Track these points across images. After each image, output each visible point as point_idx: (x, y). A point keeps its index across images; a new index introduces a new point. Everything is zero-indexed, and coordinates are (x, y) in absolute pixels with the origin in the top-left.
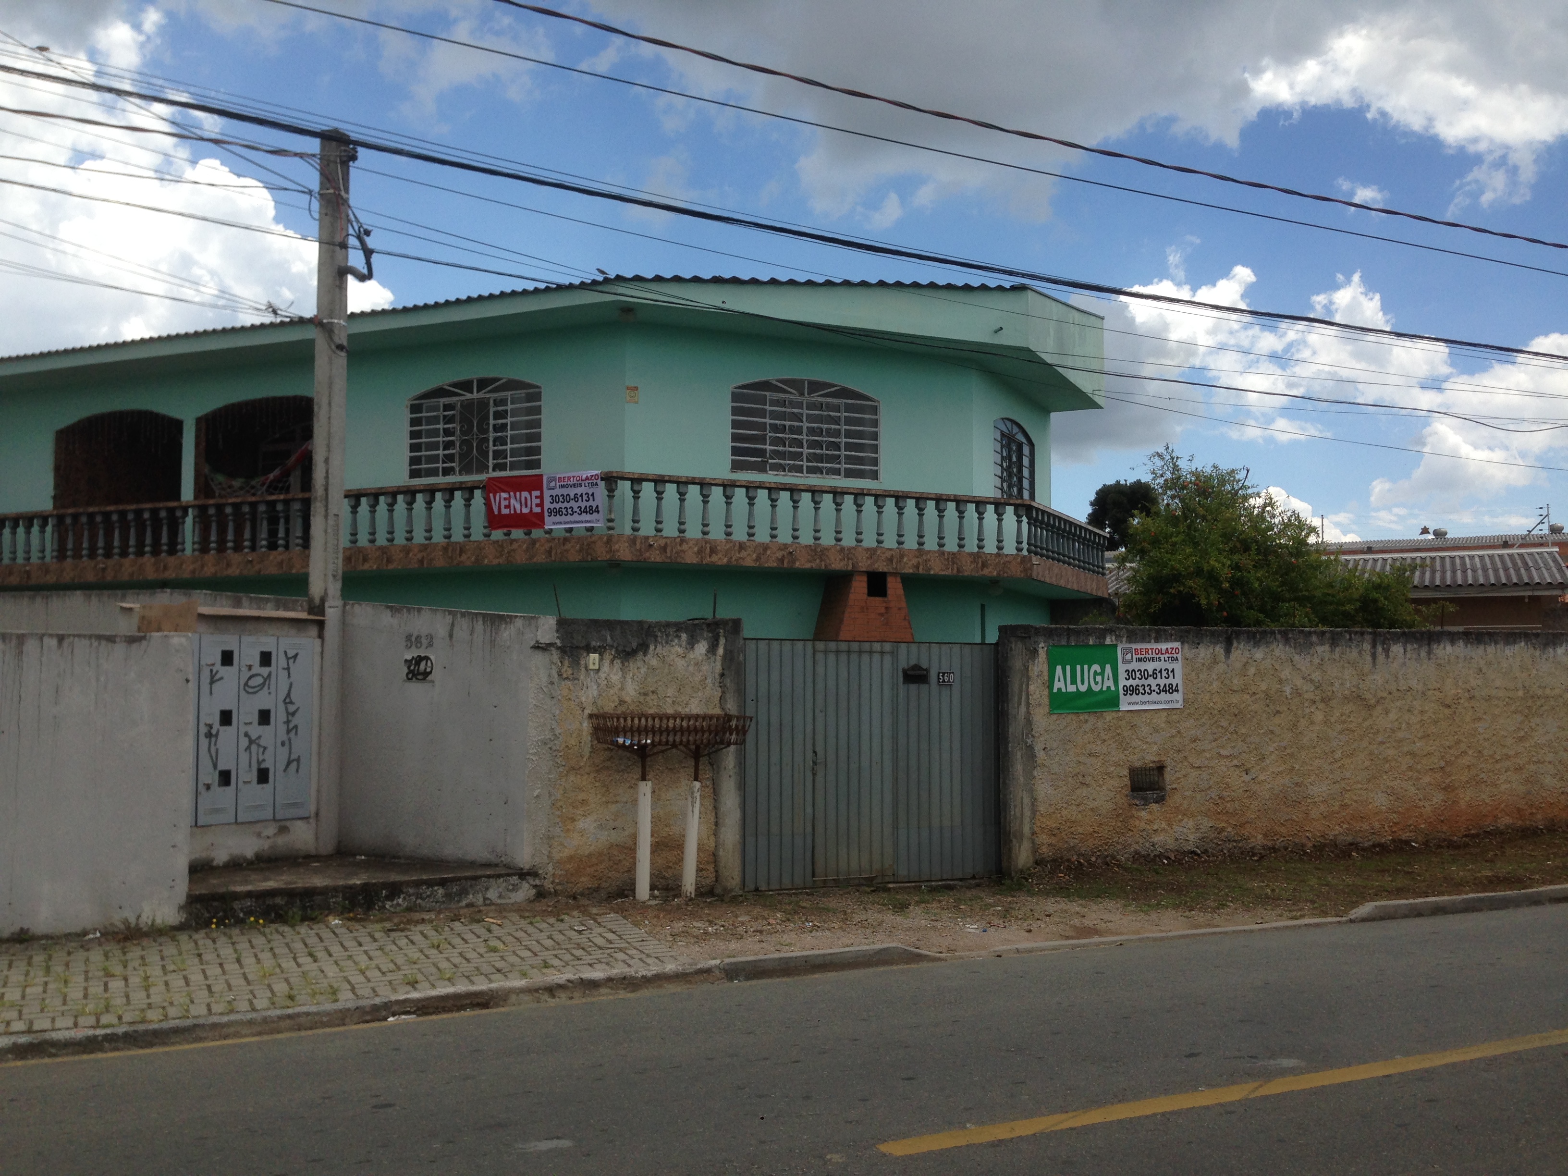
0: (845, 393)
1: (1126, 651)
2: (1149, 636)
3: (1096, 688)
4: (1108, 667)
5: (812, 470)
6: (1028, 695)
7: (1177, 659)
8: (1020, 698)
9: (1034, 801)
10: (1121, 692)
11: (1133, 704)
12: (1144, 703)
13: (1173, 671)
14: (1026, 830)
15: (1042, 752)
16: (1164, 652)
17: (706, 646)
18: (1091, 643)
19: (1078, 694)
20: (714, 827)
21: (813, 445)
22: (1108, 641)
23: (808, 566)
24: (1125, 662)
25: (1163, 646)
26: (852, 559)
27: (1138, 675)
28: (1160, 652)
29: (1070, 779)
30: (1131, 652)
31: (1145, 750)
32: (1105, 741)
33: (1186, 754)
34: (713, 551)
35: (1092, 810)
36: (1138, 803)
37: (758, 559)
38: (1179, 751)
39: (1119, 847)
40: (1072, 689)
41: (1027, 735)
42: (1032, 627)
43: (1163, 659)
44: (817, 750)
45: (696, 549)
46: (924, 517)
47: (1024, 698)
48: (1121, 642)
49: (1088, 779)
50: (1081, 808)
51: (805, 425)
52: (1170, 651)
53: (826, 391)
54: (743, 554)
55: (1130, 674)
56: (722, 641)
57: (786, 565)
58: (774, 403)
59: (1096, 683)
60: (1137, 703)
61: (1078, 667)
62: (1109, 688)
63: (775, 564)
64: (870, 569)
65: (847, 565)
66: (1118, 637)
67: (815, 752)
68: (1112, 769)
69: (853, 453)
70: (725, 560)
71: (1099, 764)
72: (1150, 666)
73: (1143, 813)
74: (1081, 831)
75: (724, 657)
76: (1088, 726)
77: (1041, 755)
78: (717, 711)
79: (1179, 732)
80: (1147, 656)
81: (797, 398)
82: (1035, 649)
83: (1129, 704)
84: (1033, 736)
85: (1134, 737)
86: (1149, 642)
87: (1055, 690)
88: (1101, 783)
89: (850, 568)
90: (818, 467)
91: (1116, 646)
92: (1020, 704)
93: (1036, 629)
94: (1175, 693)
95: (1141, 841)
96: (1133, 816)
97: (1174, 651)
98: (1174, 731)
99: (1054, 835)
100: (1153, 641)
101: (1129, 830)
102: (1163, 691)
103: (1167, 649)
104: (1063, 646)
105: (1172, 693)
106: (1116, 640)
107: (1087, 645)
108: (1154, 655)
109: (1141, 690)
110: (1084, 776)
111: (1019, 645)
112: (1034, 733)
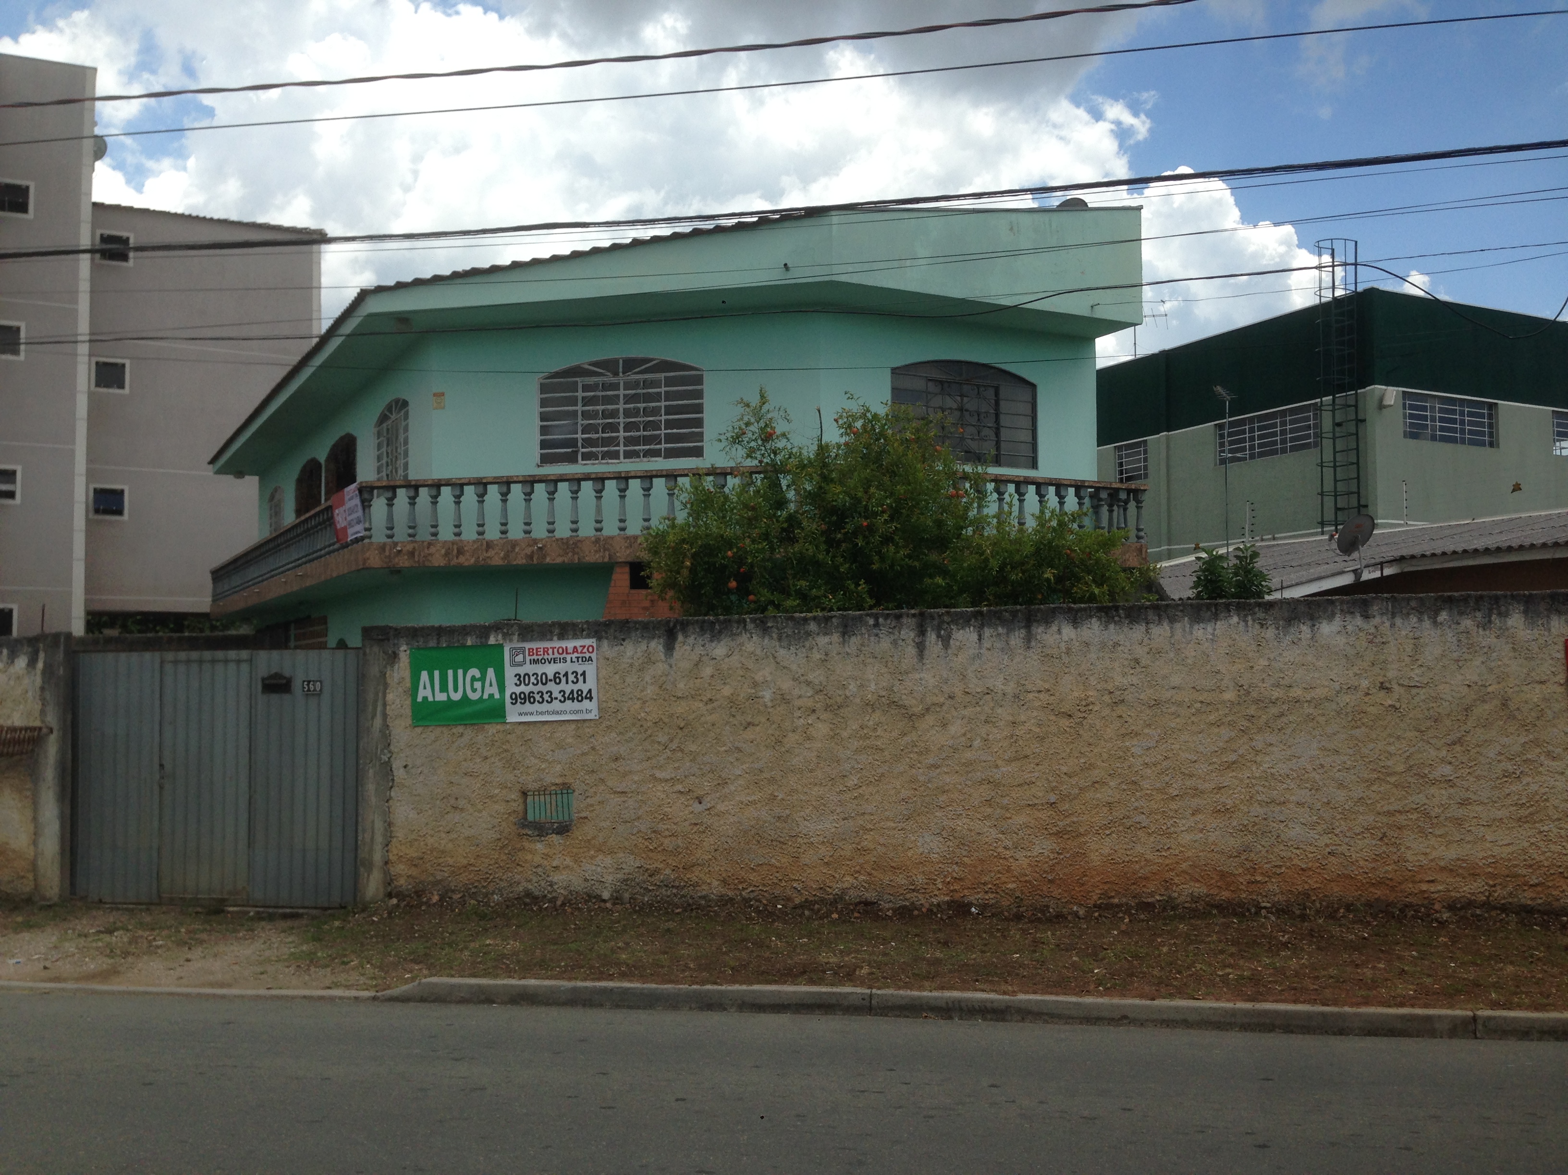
0: (666, 366)
1: (515, 652)
2: (551, 632)
3: (474, 696)
4: (491, 672)
5: (628, 455)
6: (385, 705)
7: (590, 659)
8: (375, 709)
9: (389, 825)
10: (508, 700)
11: (526, 714)
12: (541, 713)
13: (584, 674)
14: (377, 857)
15: (402, 770)
16: (570, 650)
17: (27, 661)
18: (469, 643)
19: (450, 704)
20: (33, 837)
21: (628, 427)
22: (492, 641)
23: (559, 560)
24: (514, 664)
25: (570, 644)
27: (533, 679)
28: (566, 651)
29: (438, 802)
30: (524, 653)
31: (544, 770)
32: (486, 758)
33: (602, 776)
34: (460, 552)
35: (468, 838)
36: (530, 833)
37: (506, 557)
38: (593, 771)
40: (441, 697)
41: (382, 750)
42: (391, 628)
43: (569, 659)
44: (164, 763)
45: (443, 551)
47: (379, 709)
48: (511, 641)
49: (462, 803)
50: (453, 836)
51: (621, 406)
52: (580, 650)
53: (643, 367)
54: (491, 553)
55: (521, 679)
56: (42, 655)
57: (535, 562)
58: (586, 388)
59: (474, 690)
60: (532, 714)
61: (450, 673)
62: (491, 696)
63: (524, 561)
64: (630, 559)
65: (603, 557)
66: (505, 636)
67: (162, 766)
68: (496, 791)
69: (675, 431)
70: (473, 561)
71: (478, 785)
72: (550, 670)
73: (539, 846)
74: (451, 861)
75: (44, 672)
76: (465, 739)
77: (399, 773)
78: (37, 724)
79: (593, 748)
80: (546, 657)
81: (614, 380)
82: (394, 653)
83: (520, 714)
84: (390, 752)
85: (528, 754)
86: (551, 640)
87: (419, 699)
88: (480, 807)
89: (606, 560)
91: (501, 646)
92: (374, 716)
93: (396, 629)
94: (586, 702)
95: (535, 879)
96: (523, 849)
97: (585, 650)
98: (586, 748)
99: (415, 865)
100: (555, 638)
101: (518, 865)
102: (569, 699)
103: (575, 647)
104: (433, 648)
105: (582, 700)
106: (504, 639)
107: (464, 646)
108: (556, 655)
109: (538, 697)
110: (457, 799)
111: (376, 649)
112: (392, 747)
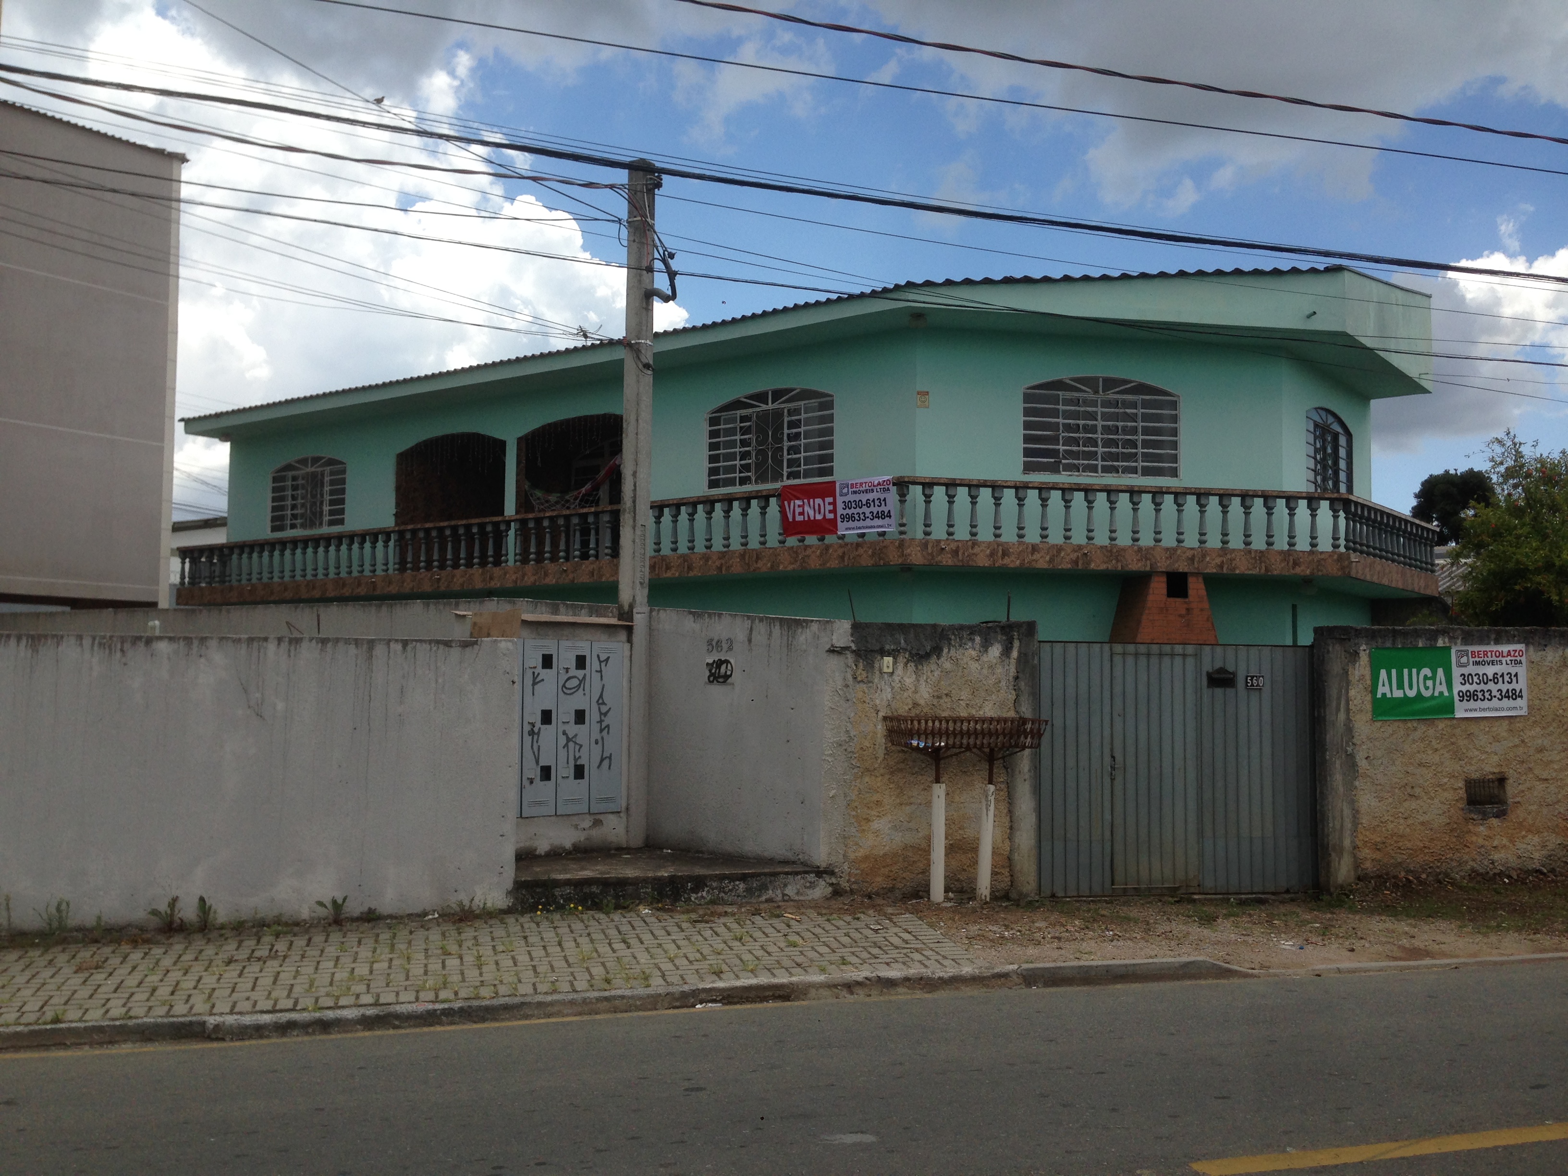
0: (1142, 389)
2: (1488, 637)
3: (1427, 694)
4: (1440, 671)
5: (1106, 470)
6: (1347, 700)
7: (1521, 662)
8: (1339, 704)
9: (1356, 813)
10: (1456, 698)
11: (1471, 710)
12: (1484, 710)
13: (1516, 675)
14: (1347, 843)
15: (1364, 761)
16: (1505, 654)
17: (1000, 649)
18: (1420, 645)
19: (1406, 700)
20: (1008, 831)
21: (1108, 443)
22: (1440, 643)
23: (1103, 567)
24: (1460, 665)
25: (1505, 648)
26: (1150, 560)
27: (1475, 679)
28: (1501, 654)
29: (1397, 790)
30: (1467, 655)
31: (1483, 760)
32: (1436, 750)
33: (1531, 766)
34: (1005, 554)
35: (1422, 824)
36: (1475, 817)
37: (1051, 561)
38: (1523, 762)
39: (1454, 864)
40: (1398, 694)
41: (1347, 743)
42: (1352, 628)
43: (1504, 662)
44: (1115, 755)
45: (988, 552)
46: (1229, 514)
47: (1343, 704)
48: (1456, 644)
49: (1417, 791)
50: (1410, 822)
51: (1100, 423)
52: (1512, 653)
53: (1122, 388)
54: (1036, 556)
55: (1466, 679)
56: (1016, 644)
57: (1080, 567)
58: (1067, 402)
59: (1427, 688)
60: (1476, 710)
61: (1406, 671)
62: (1441, 693)
63: (1069, 566)
64: (1170, 570)
65: (1145, 566)
66: (1452, 639)
67: (1113, 757)
68: (1446, 780)
69: (1151, 451)
70: (1018, 563)
71: (1431, 775)
72: (1490, 671)
73: (1482, 828)
74: (1409, 845)
75: (1019, 660)
76: (1418, 734)
77: (1363, 764)
78: (1012, 714)
79: (1523, 741)
80: (1486, 659)
81: (1091, 396)
82: (1356, 652)
83: (1466, 710)
84: (1354, 744)
85: (1471, 746)
86: (1488, 644)
87: (1379, 696)
88: (1433, 795)
89: (1148, 569)
90: (1113, 466)
91: (1450, 648)
92: (1338, 710)
93: (1356, 630)
94: (1519, 699)
95: (1479, 858)
96: (1469, 832)
97: (1517, 654)
98: (1517, 741)
99: (1378, 849)
100: (1492, 643)
101: (1465, 846)
102: (1506, 697)
103: (1509, 651)
104: (1388, 648)
105: (1515, 699)
106: (1450, 642)
107: (1416, 647)
108: (1494, 658)
109: (1480, 695)
110: (1412, 787)
111: (1338, 647)
112: (1355, 740)
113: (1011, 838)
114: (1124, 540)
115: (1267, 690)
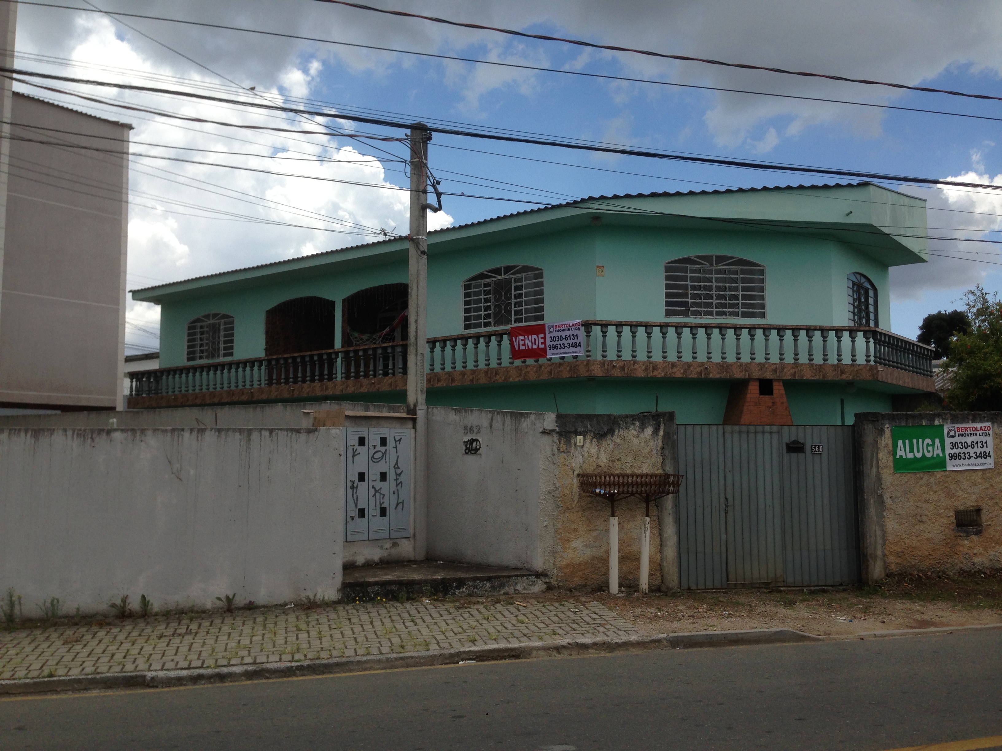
0: (741, 262)
1: (950, 429)
2: (968, 418)
3: (929, 455)
4: (937, 441)
5: (719, 314)
6: (878, 460)
7: (989, 434)
8: (872, 463)
9: (884, 532)
10: (948, 458)
11: (957, 466)
12: (965, 465)
13: (986, 443)
14: (879, 553)
15: (889, 499)
16: (979, 429)
17: (652, 430)
18: (924, 424)
19: (915, 459)
20: (659, 547)
21: (719, 297)
22: (937, 423)
23: (718, 376)
24: (950, 437)
25: (978, 425)
26: (748, 371)
27: (960, 445)
28: (976, 429)
29: (910, 518)
30: (954, 430)
31: (966, 498)
32: (936, 492)
33: (997, 501)
34: (655, 368)
35: (928, 539)
36: (962, 535)
37: (685, 372)
38: (992, 498)
39: (948, 565)
40: (910, 456)
41: (878, 488)
42: (879, 413)
43: (978, 434)
44: (728, 497)
45: (643, 368)
46: (798, 341)
47: (874, 462)
48: (947, 423)
49: (924, 518)
50: (919, 538)
51: (714, 284)
52: (983, 429)
53: (728, 262)
54: (675, 370)
55: (954, 445)
56: (662, 426)
57: (703, 376)
58: (693, 271)
59: (929, 452)
60: (960, 465)
61: (915, 441)
62: (938, 455)
63: (696, 376)
64: (761, 377)
66: (945, 420)
67: (726, 499)
68: (942, 511)
69: (747, 301)
70: (663, 374)
71: (932, 508)
72: (969, 440)
73: (966, 542)
74: (920, 554)
75: (664, 437)
76: (922, 482)
77: (888, 501)
78: (660, 472)
79: (992, 485)
80: (966, 432)
81: (708, 267)
82: (882, 429)
83: (954, 466)
84: (882, 488)
85: (958, 489)
86: (968, 422)
87: (898, 457)
88: (934, 521)
89: (747, 377)
90: (723, 312)
91: (943, 426)
92: (872, 466)
93: (883, 415)
94: (989, 458)
95: (964, 561)
96: (958, 544)
97: (986, 429)
98: (988, 485)
99: (900, 557)
100: (970, 422)
101: (956, 554)
102: (979, 457)
103: (981, 427)
104: (904, 426)
105: (986, 458)
106: (943, 422)
107: (921, 425)
108: (972, 432)
109: (963, 456)
110: (921, 516)
111: (870, 426)
112: (883, 486)
113: (661, 552)
114: (731, 358)
115: (825, 456)
